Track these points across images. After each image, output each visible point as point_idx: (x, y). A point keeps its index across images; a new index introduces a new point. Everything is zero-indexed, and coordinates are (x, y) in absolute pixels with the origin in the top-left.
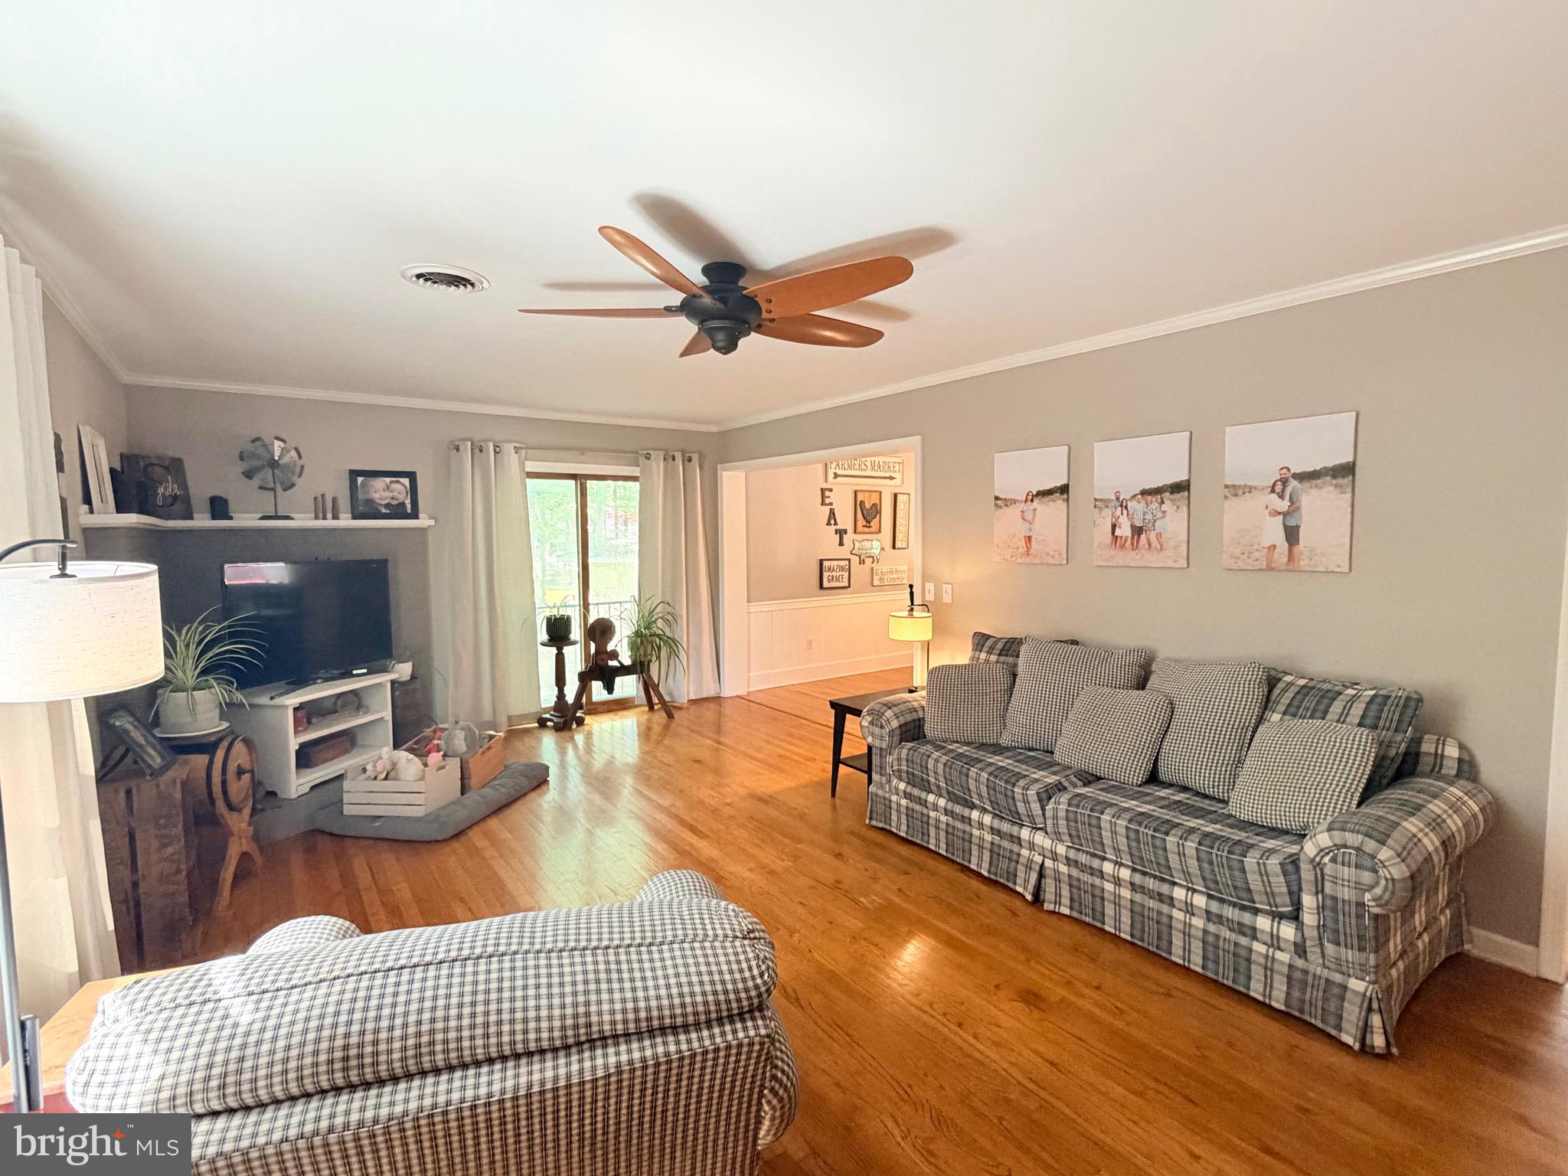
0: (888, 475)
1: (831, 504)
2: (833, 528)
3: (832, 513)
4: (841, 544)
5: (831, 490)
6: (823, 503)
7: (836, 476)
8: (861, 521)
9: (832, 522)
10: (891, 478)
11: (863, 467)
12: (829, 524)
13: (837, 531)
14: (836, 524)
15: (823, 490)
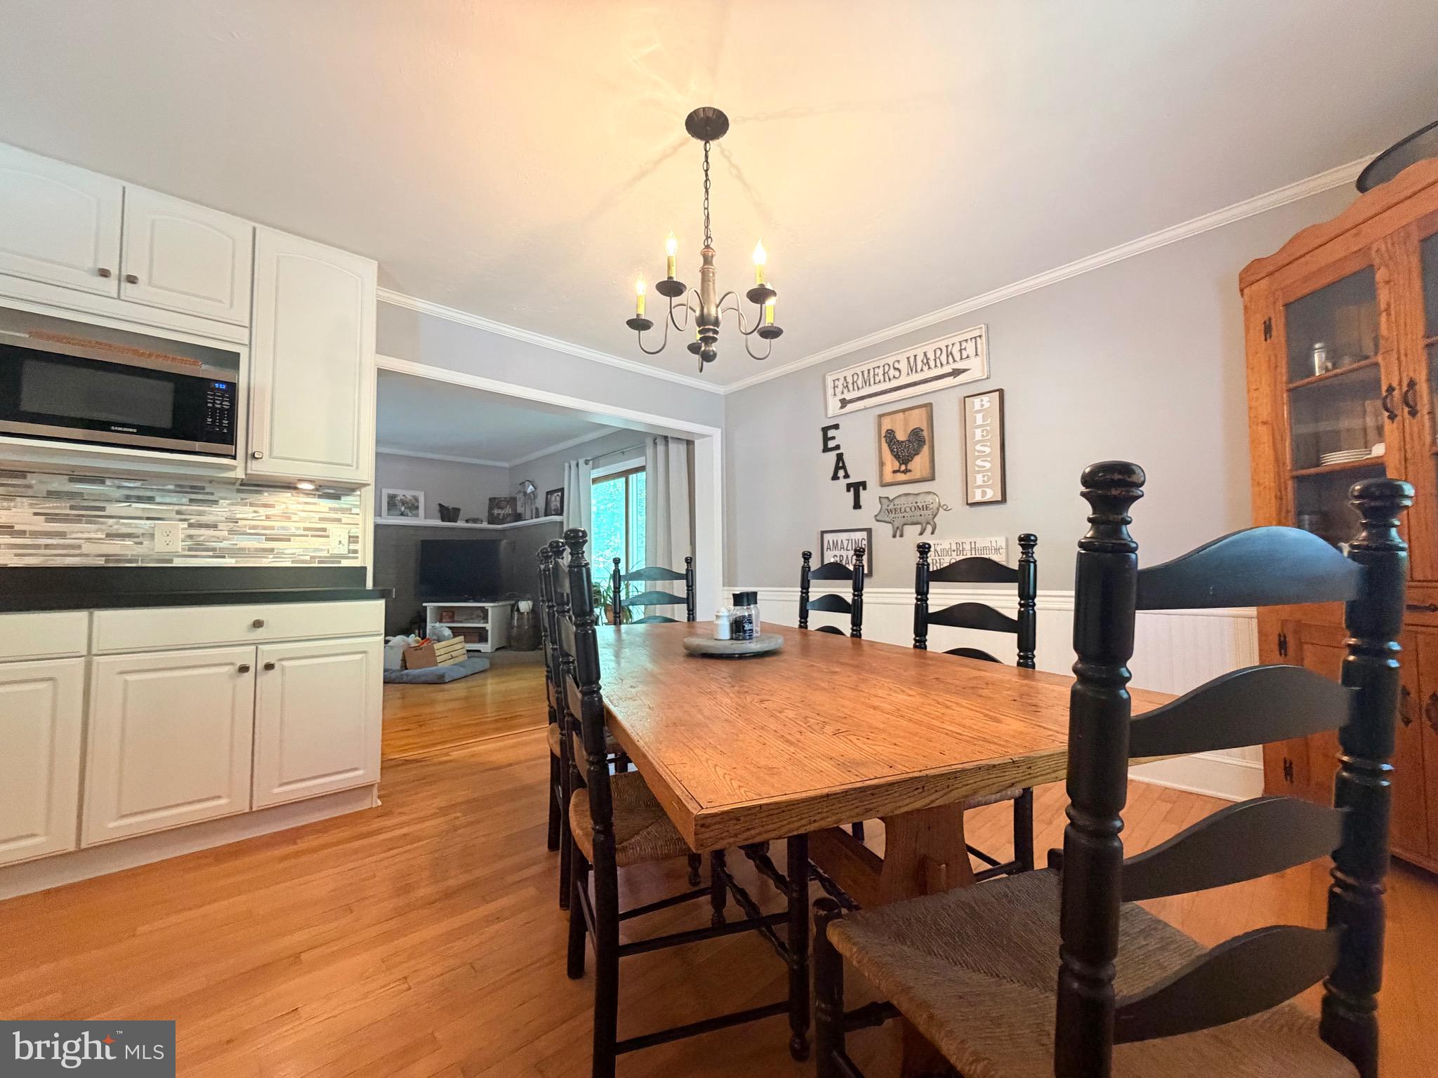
0: (947, 369)
1: (838, 447)
2: (843, 482)
3: (840, 463)
4: (857, 505)
5: (836, 427)
6: (826, 449)
7: (844, 403)
8: (891, 463)
9: (841, 473)
10: (956, 373)
11: (892, 373)
12: (835, 477)
13: (849, 486)
14: (847, 476)
15: (825, 430)
